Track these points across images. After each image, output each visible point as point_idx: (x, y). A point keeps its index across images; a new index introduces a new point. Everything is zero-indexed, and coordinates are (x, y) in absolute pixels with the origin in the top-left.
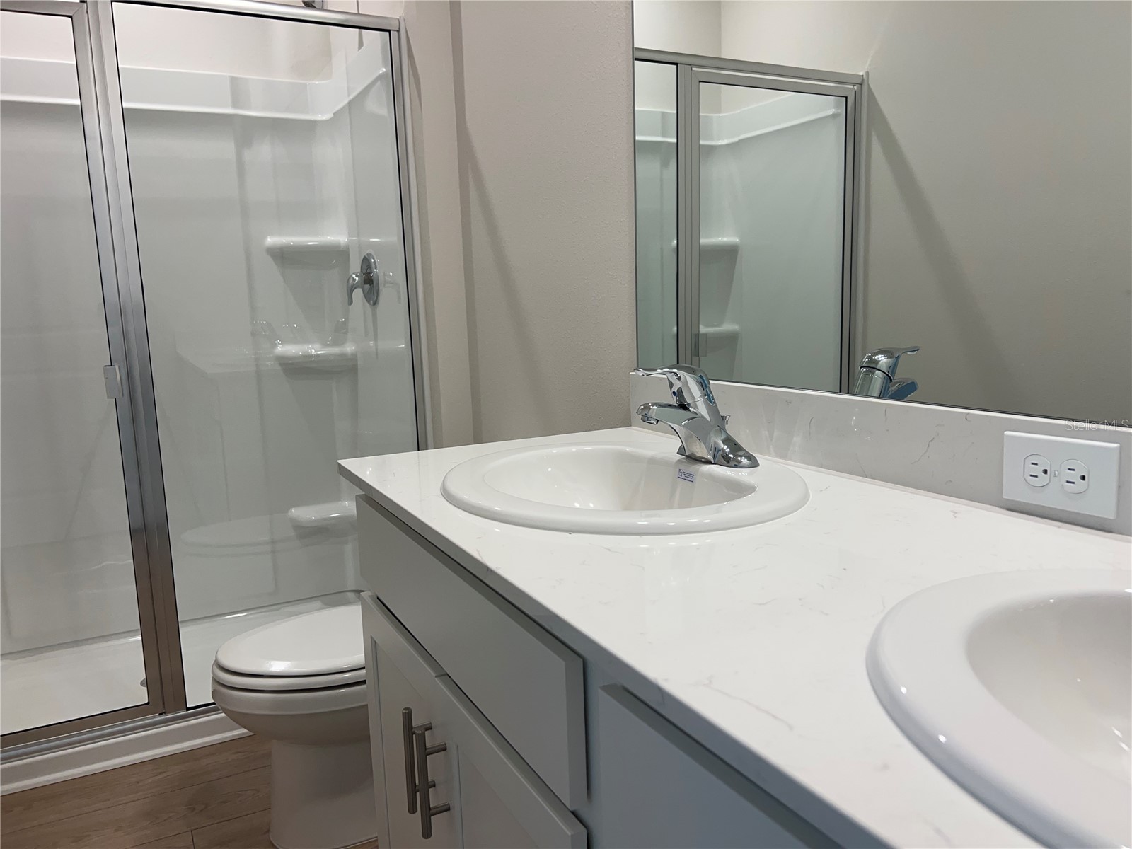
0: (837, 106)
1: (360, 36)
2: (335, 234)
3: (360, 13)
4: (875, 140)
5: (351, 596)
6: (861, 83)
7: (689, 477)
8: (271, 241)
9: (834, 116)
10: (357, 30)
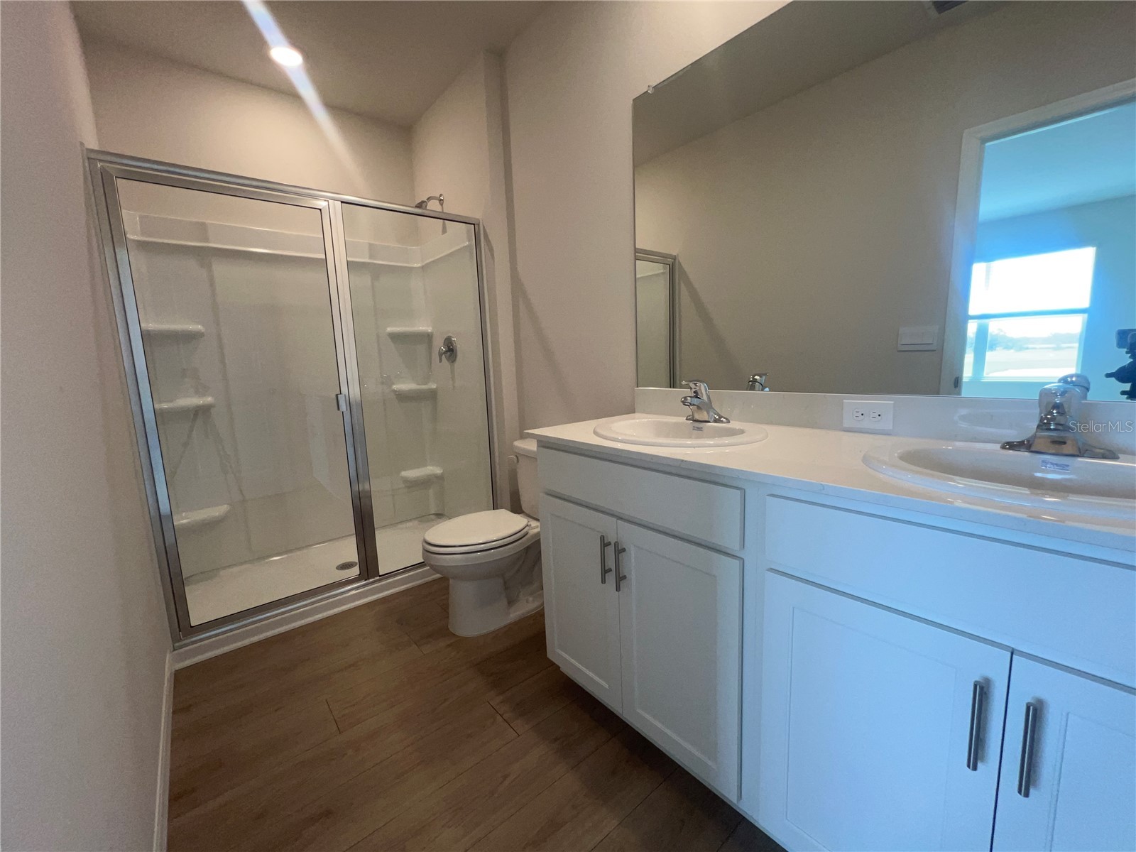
0: (664, 268)
1: (444, 225)
2: (423, 327)
3: (445, 211)
4: (682, 285)
5: (433, 517)
6: (674, 258)
7: (700, 429)
8: (389, 329)
9: (663, 273)
10: (442, 220)
